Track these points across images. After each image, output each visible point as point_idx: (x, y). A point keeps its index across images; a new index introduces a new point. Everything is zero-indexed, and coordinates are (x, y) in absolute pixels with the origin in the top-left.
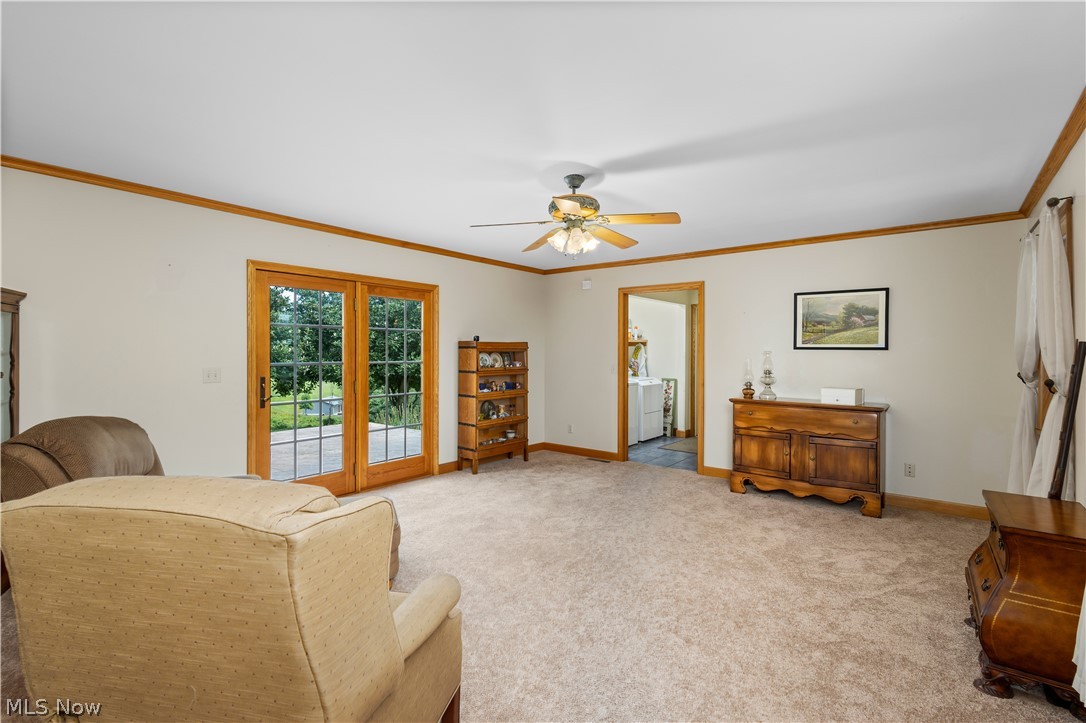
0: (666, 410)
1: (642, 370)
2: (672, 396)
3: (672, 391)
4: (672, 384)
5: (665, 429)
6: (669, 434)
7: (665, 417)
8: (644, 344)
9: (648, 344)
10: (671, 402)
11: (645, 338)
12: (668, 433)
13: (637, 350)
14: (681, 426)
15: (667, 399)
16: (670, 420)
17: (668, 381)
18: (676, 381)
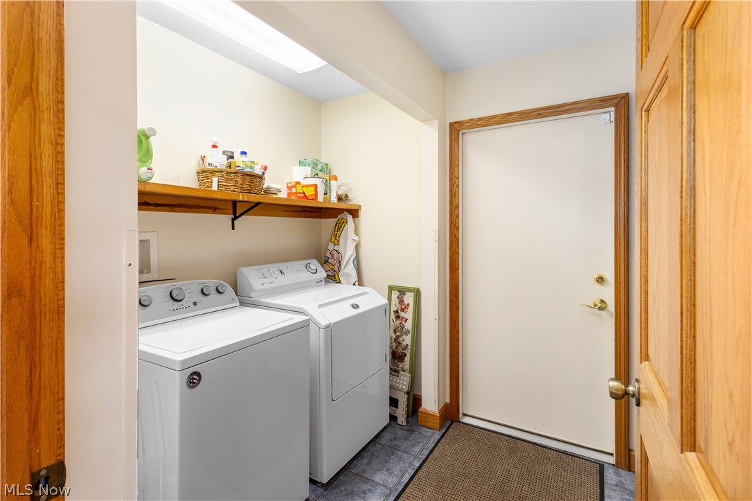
0: (397, 357)
1: (349, 270)
2: (409, 325)
3: (409, 314)
4: (409, 299)
5: (394, 402)
6: (402, 420)
7: (394, 371)
8: (354, 213)
9: (362, 213)
10: (407, 340)
11: (355, 200)
12: (401, 413)
13: (340, 227)
14: (431, 403)
15: (399, 331)
16: (404, 381)
17: (402, 292)
18: (417, 293)
